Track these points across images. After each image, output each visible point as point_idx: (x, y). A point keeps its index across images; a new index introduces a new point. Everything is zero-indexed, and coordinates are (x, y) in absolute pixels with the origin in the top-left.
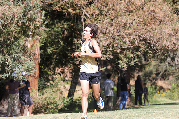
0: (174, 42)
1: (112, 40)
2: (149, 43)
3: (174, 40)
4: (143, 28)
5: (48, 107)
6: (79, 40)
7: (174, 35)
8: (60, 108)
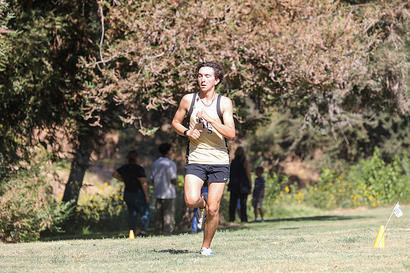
0: (326, 66)
1: (174, 59)
2: (264, 68)
3: (327, 62)
4: (250, 30)
5: (15, 224)
6: (91, 59)
7: (326, 48)
8: (43, 229)
